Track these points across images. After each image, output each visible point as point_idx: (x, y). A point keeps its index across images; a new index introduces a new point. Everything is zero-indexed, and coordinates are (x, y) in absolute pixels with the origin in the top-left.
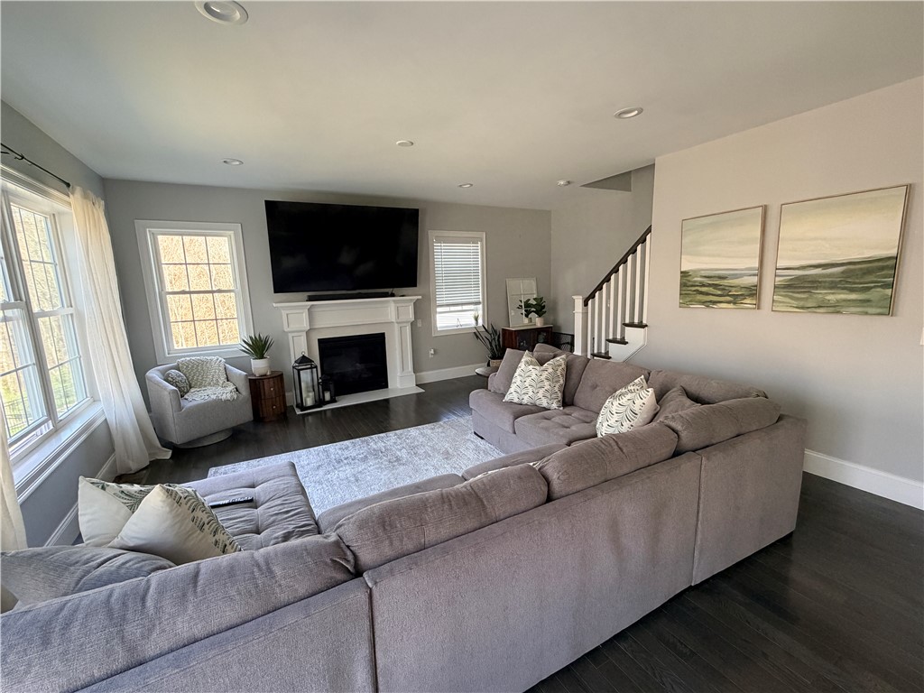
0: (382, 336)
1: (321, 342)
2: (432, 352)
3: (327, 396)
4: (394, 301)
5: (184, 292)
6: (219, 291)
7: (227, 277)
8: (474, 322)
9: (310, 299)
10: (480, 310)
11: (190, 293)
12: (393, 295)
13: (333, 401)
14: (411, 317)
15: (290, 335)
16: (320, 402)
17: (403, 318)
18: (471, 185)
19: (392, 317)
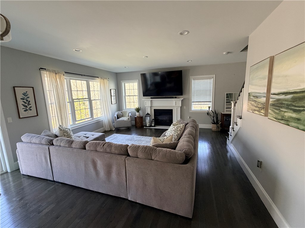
0: (172, 110)
1: (154, 110)
2: (188, 117)
3: (153, 125)
4: (174, 100)
5: (129, 96)
6: (135, 96)
7: (136, 92)
8: (208, 108)
9: (151, 98)
10: (210, 104)
11: (130, 96)
12: (176, 98)
13: (154, 126)
14: (180, 105)
15: (147, 107)
16: (151, 126)
17: (177, 105)
18: (191, 61)
19: (174, 105)
